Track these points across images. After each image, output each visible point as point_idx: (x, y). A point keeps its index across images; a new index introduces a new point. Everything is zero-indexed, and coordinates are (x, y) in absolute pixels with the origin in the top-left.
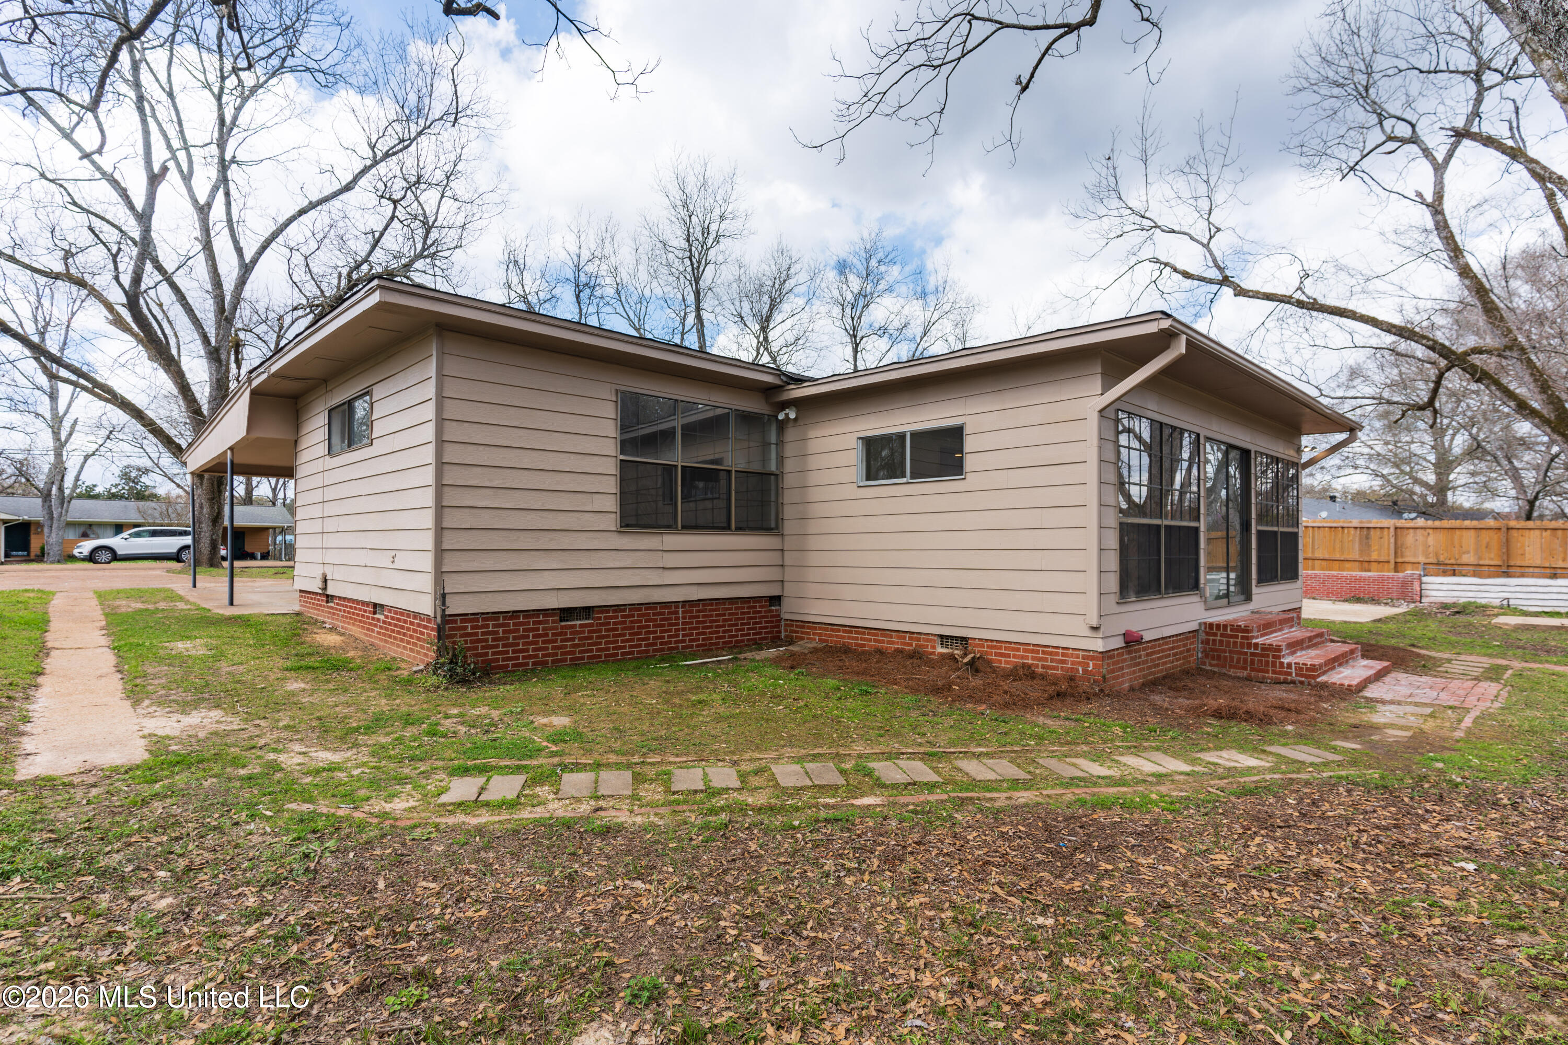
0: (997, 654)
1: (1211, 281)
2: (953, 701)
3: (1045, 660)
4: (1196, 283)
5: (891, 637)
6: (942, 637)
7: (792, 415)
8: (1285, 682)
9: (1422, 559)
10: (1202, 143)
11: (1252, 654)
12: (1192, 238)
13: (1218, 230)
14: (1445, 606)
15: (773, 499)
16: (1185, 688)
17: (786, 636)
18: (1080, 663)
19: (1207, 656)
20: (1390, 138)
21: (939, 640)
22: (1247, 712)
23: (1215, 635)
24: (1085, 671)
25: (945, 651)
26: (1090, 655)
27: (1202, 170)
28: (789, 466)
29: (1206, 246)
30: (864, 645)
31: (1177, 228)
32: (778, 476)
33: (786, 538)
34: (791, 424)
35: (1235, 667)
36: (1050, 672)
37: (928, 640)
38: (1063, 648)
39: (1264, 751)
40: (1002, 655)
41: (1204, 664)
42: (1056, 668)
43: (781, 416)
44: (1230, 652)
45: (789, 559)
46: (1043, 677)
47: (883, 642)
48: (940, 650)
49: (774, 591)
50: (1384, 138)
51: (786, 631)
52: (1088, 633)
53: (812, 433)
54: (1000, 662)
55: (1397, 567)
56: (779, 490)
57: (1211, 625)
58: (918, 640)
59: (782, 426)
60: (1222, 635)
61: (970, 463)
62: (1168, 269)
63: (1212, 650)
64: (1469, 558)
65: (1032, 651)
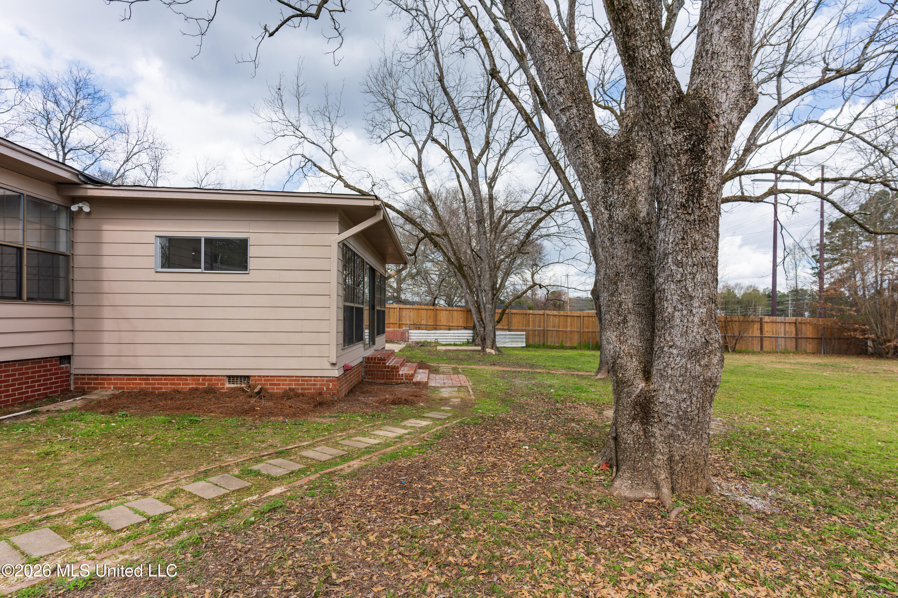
0: (270, 384)
1: (333, 176)
2: (260, 417)
3: (304, 385)
4: (325, 174)
5: (186, 380)
6: (229, 377)
7: (86, 209)
8: (401, 383)
9: (408, 322)
10: (327, 100)
11: (387, 371)
12: (323, 150)
13: (336, 150)
14: (417, 343)
15: (62, 273)
16: (368, 392)
17: (75, 388)
18: (324, 385)
19: (366, 374)
20: (401, 130)
21: (227, 379)
22: (405, 400)
23: (370, 363)
24: (328, 389)
25: (232, 386)
26: (330, 379)
27: (327, 114)
28: (80, 249)
29: (331, 156)
30: (161, 388)
31: (316, 142)
32: (68, 257)
33: (76, 308)
34: (83, 216)
35: (379, 378)
36: (306, 391)
37: (218, 380)
38: (314, 377)
39: (424, 417)
40: (274, 385)
41: (365, 378)
42: (310, 389)
43: (74, 208)
44: (377, 371)
45: (79, 325)
46: (303, 395)
47: (179, 384)
48: (227, 385)
49: (64, 351)
50: (398, 129)
51: (75, 383)
52: (329, 367)
53: (105, 227)
54: (273, 389)
55: (400, 326)
56: (69, 269)
57: (368, 358)
58: (211, 380)
59: (72, 217)
60: (373, 363)
61: (252, 263)
62: (310, 163)
63: (369, 371)
64: (424, 322)
65: (295, 380)
